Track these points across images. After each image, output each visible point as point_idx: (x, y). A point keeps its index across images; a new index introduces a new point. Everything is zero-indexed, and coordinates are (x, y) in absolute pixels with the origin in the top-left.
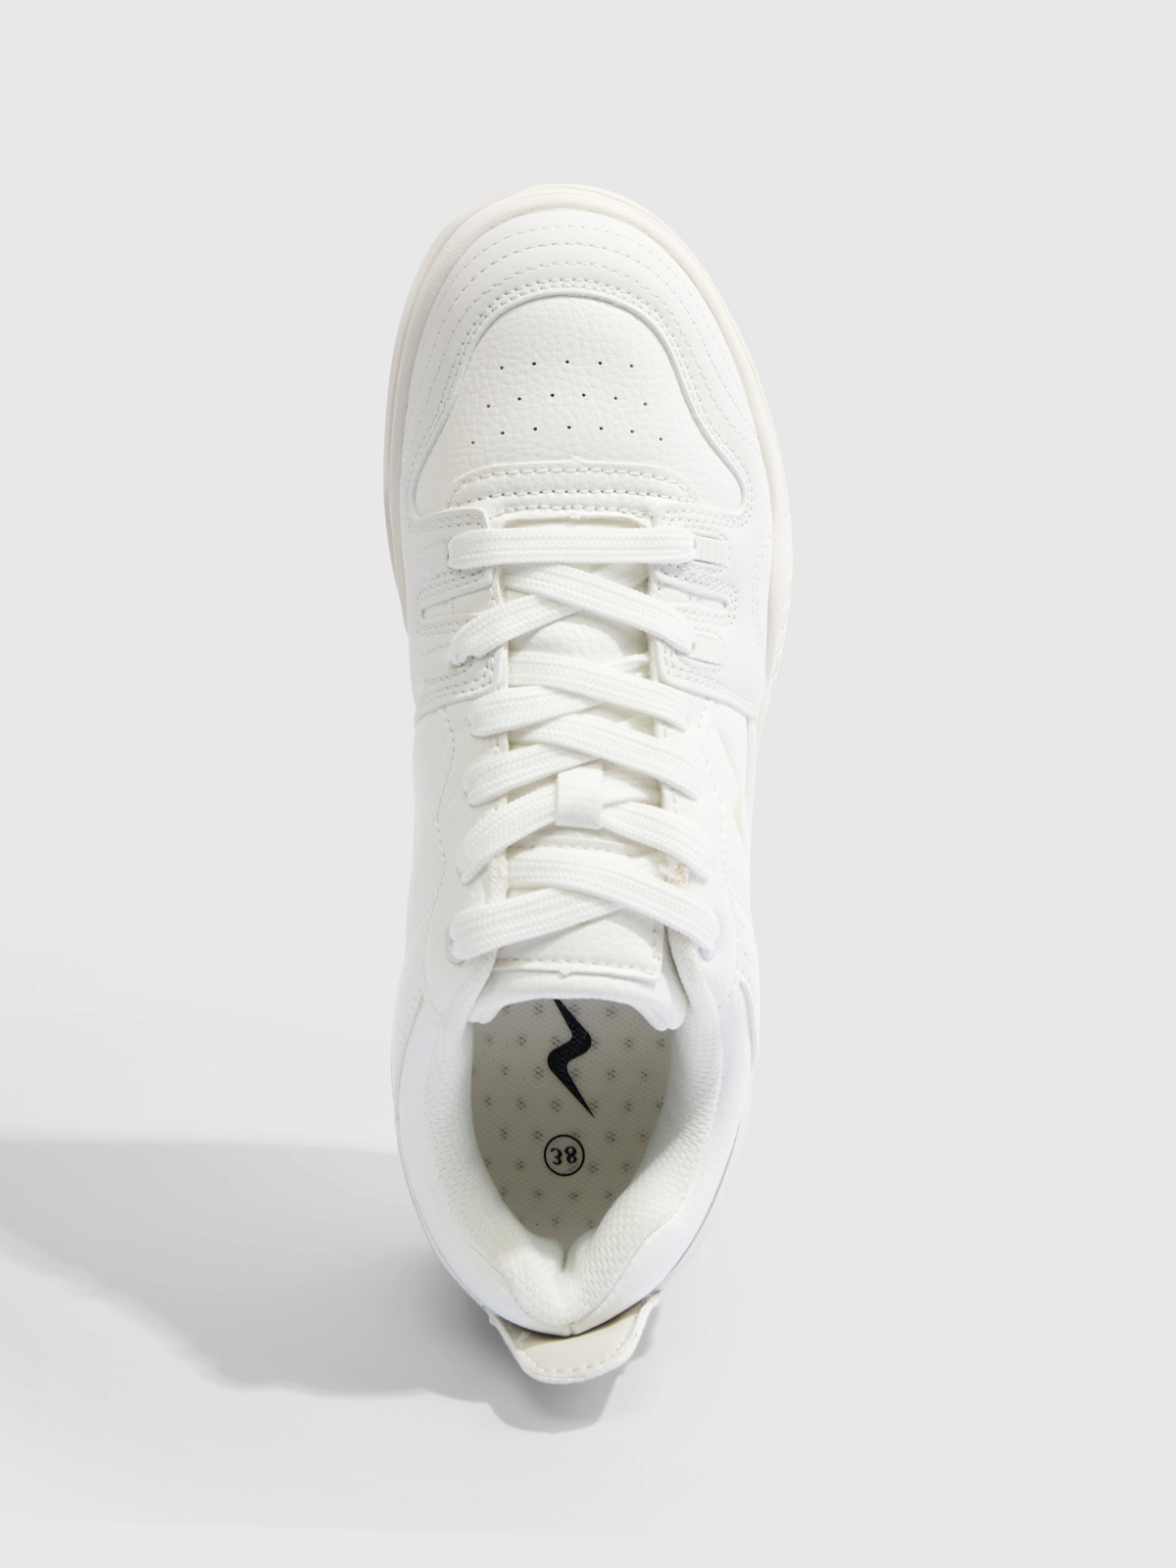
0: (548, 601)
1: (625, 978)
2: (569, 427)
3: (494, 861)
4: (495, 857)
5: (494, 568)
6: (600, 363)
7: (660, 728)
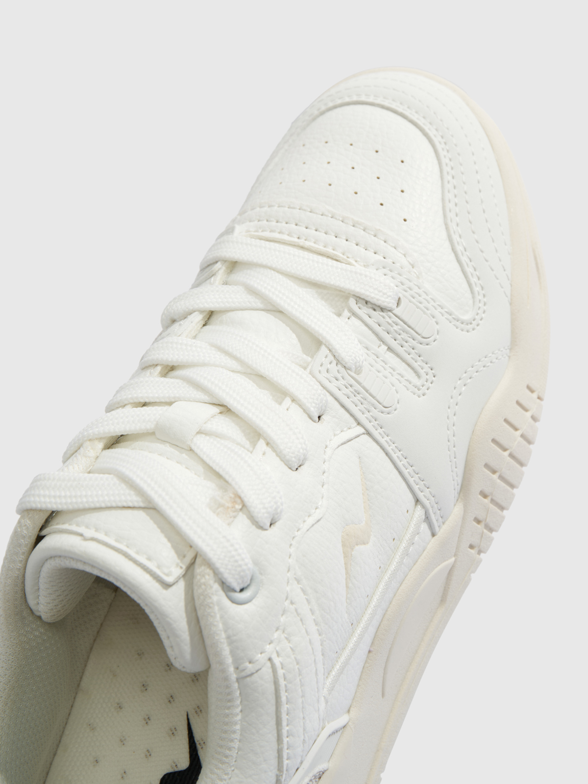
0: (252, 291)
1: (135, 562)
2: (330, 185)
3: (88, 443)
4: (90, 440)
5: (225, 261)
6: (377, 152)
7: (287, 401)
